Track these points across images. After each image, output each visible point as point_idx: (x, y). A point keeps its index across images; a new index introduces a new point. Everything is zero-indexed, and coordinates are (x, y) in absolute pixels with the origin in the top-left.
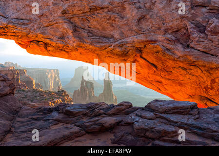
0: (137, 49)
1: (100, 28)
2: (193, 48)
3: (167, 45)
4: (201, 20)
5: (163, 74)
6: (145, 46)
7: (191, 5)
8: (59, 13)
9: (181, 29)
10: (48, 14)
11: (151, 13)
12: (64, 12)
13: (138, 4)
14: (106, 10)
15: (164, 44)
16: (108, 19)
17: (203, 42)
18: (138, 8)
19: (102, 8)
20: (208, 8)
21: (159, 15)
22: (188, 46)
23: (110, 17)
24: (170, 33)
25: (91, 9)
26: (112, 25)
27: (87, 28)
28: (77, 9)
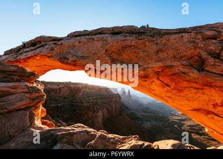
0: (156, 72)
1: (129, 59)
2: (208, 71)
3: (182, 69)
4: (214, 48)
5: (174, 92)
6: (162, 70)
7: (202, 38)
8: (104, 51)
9: (194, 57)
10: (97, 52)
11: (166, 47)
12: (106, 51)
13: (156, 42)
14: (133, 48)
15: (180, 69)
16: (134, 53)
17: (219, 65)
18: (156, 44)
19: (130, 46)
20: (218, 39)
21: (173, 47)
22: (203, 70)
23: (136, 51)
24: (184, 60)
25: (123, 47)
26: (137, 57)
27: (120, 60)
28: (114, 48)
